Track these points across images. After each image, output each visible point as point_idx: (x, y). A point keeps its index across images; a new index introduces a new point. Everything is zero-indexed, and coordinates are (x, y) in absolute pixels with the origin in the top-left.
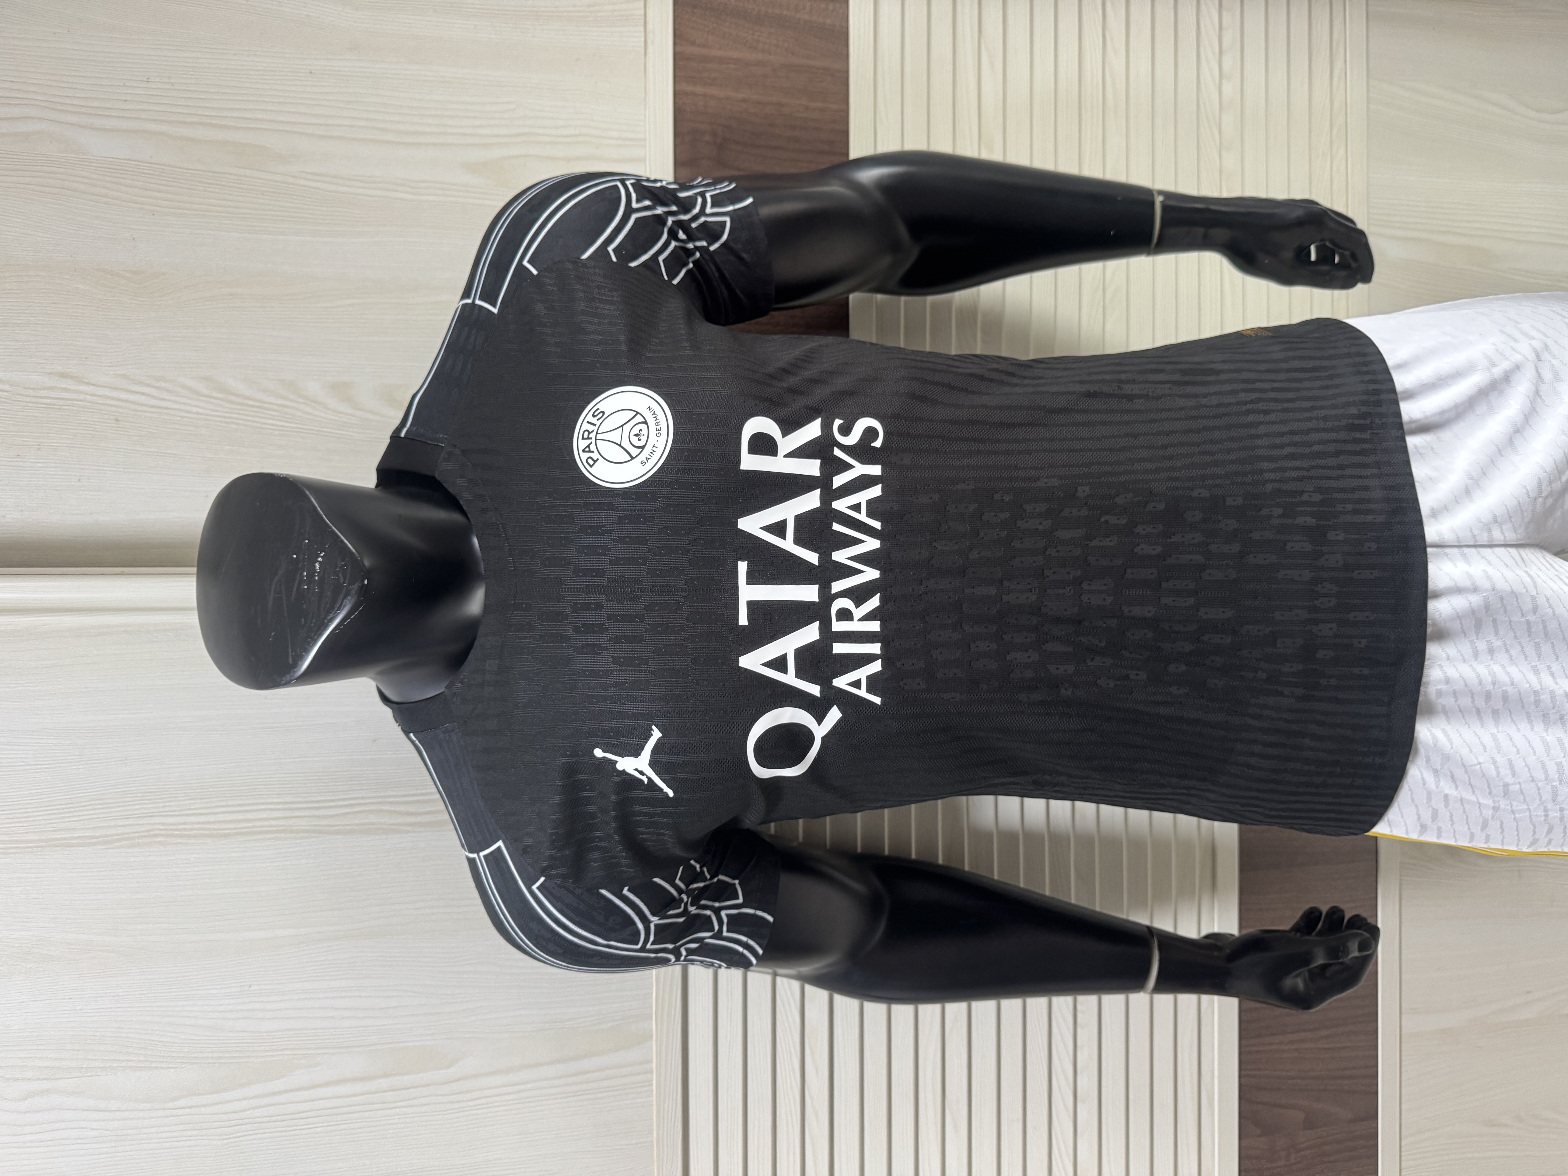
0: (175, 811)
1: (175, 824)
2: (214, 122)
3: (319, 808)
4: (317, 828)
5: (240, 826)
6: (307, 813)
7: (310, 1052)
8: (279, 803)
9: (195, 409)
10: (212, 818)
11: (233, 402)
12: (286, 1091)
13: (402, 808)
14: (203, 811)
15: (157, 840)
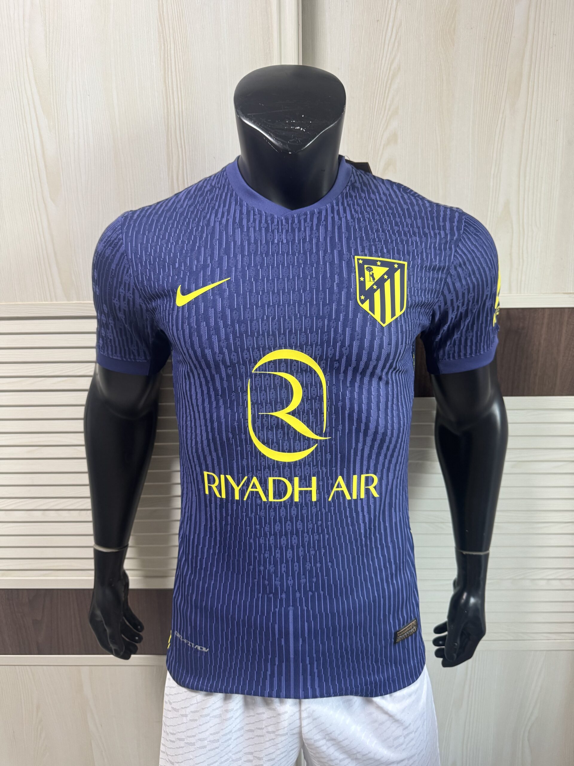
0: (177, 55)
1: (170, 55)
2: (532, 70)
4: (170, 129)
5: (170, 88)
6: (177, 124)
7: (57, 127)
8: (182, 110)
9: (383, 62)
10: (174, 74)
11: (387, 82)
12: (36, 115)
13: (180, 172)
14: (177, 70)
15: (162, 45)
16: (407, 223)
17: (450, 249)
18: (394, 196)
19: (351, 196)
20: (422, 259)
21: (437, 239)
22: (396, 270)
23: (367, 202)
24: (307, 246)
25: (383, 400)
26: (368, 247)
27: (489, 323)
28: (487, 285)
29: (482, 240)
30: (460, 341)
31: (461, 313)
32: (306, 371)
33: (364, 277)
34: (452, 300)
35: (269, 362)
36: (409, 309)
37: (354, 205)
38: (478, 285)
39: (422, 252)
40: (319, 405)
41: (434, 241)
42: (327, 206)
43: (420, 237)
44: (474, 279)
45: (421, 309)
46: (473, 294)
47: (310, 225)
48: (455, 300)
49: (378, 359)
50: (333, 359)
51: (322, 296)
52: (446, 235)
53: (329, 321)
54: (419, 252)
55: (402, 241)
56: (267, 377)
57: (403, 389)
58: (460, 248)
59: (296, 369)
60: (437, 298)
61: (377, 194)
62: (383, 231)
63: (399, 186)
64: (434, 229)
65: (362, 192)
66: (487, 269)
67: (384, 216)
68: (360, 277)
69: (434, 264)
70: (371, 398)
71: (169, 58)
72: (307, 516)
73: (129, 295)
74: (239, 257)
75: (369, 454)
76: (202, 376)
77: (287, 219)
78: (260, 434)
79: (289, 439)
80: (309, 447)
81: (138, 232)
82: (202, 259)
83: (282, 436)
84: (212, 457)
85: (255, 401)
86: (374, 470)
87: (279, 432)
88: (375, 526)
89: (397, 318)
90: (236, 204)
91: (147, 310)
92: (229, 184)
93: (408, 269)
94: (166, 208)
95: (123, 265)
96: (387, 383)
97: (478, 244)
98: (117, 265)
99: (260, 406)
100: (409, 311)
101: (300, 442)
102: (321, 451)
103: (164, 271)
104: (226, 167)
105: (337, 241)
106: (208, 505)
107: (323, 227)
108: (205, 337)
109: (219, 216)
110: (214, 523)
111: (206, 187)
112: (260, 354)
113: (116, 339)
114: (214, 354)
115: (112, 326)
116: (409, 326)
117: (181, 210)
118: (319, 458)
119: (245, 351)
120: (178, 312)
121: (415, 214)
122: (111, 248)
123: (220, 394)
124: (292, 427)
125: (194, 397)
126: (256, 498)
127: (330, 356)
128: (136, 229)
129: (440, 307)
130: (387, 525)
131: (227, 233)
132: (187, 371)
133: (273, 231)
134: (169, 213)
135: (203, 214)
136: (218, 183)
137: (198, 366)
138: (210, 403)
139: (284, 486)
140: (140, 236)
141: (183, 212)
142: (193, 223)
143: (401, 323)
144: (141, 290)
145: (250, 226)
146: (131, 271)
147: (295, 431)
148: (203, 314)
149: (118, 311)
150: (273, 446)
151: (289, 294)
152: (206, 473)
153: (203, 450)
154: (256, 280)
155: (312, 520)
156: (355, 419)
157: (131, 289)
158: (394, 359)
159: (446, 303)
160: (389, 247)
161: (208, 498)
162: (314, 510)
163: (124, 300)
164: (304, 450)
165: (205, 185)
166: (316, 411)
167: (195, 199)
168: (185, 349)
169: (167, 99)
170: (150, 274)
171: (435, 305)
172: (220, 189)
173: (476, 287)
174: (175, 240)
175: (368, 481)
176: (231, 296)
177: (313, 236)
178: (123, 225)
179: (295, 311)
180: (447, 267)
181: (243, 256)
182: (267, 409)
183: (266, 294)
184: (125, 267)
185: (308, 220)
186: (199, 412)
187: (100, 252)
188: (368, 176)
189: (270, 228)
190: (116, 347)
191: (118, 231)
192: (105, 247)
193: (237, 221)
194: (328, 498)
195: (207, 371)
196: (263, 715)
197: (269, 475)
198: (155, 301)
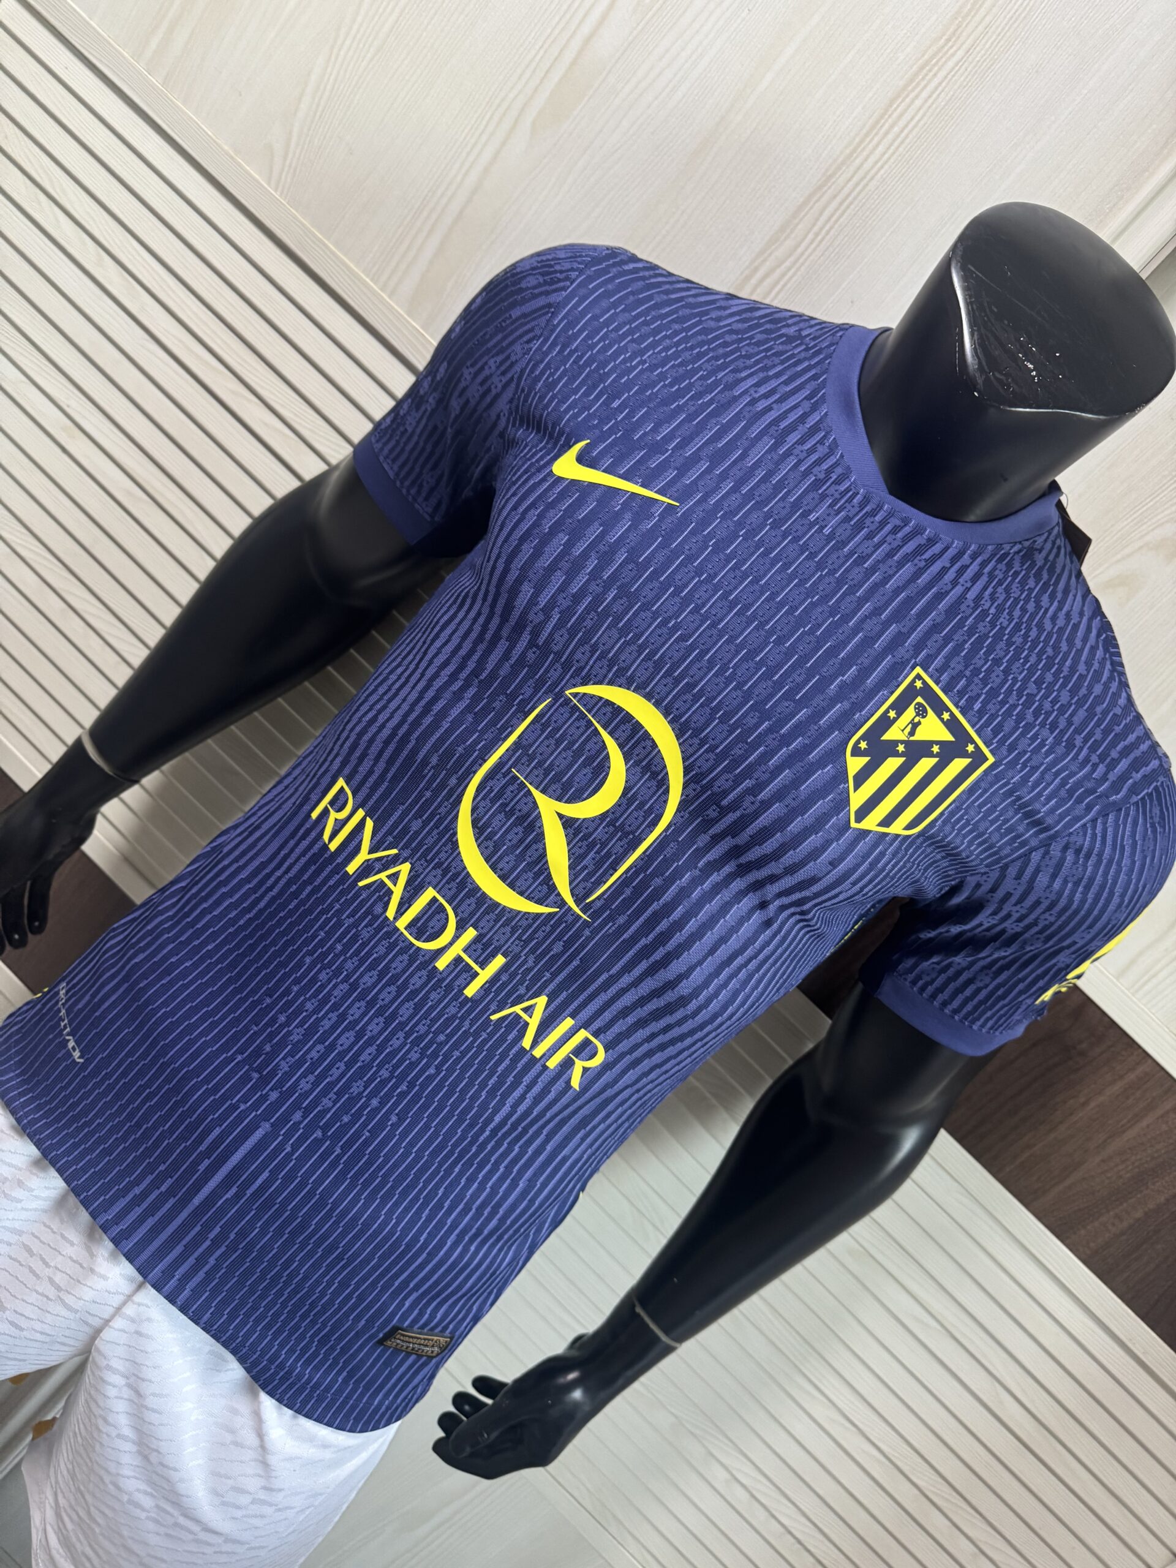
0: (954, 75)
1: (943, 65)
3: (841, 204)
4: (826, 188)
5: (890, 121)
6: (846, 191)
8: (876, 173)
15: (945, 38)
16: (1058, 696)
17: (1089, 808)
18: (1080, 634)
19: (1009, 566)
20: (1025, 780)
21: (1081, 770)
22: (965, 755)
23: (1027, 600)
24: (856, 574)
25: (734, 943)
26: (954, 673)
27: (1034, 989)
28: (1090, 927)
29: (1155, 845)
30: (959, 973)
31: (1004, 931)
32: (654, 775)
33: (899, 714)
34: (1009, 895)
35: (608, 703)
36: (921, 839)
37: (1000, 583)
38: (1076, 912)
39: (1038, 768)
40: (622, 850)
41: (1073, 768)
42: (953, 543)
43: (1057, 741)
44: (1078, 896)
45: (943, 858)
46: (1052, 919)
47: (895, 544)
48: (1013, 900)
49: (791, 870)
50: (715, 799)
51: (799, 680)
52: (1104, 778)
53: (769, 730)
54: (1033, 763)
55: (1021, 717)
56: (583, 723)
57: (786, 960)
58: (1105, 823)
59: (641, 756)
60: (987, 866)
61: (1056, 604)
62: (1007, 672)
63: (1106, 627)
64: (1093, 749)
65: (1035, 576)
66: (1116, 900)
67: (1031, 649)
68: (892, 707)
69: (1037, 806)
70: (718, 922)
71: (936, 68)
72: (432, 1008)
73: (498, 382)
74: (728, 485)
75: (627, 1008)
76: (481, 620)
77: (866, 500)
78: (482, 804)
79: (521, 858)
80: (539, 902)
81: (608, 294)
82: (666, 431)
83: (515, 841)
84: (374, 765)
85: (525, 743)
86: (611, 1042)
87: (515, 830)
88: (525, 1130)
89: (886, 835)
90: (808, 398)
91: (502, 435)
92: (829, 356)
93: (986, 772)
94: (691, 300)
95: (533, 324)
96: (768, 923)
97: (1143, 845)
98: (524, 316)
99: (525, 759)
100: (919, 841)
101: (535, 879)
102: (554, 928)
103: (587, 394)
104: (852, 326)
105: (912, 612)
106: (297, 838)
107: (913, 569)
108: (545, 561)
109: (763, 390)
110: (278, 873)
111: (788, 326)
112: (605, 676)
113: (415, 438)
114: (533, 601)
115: (426, 410)
116: (894, 867)
117: (712, 324)
118: (540, 934)
119: (587, 647)
120: (544, 480)
121: (1086, 697)
122: (541, 280)
123: (482, 678)
124: (544, 844)
125: (438, 644)
126: (380, 898)
127: (715, 789)
128: (610, 287)
129: (978, 885)
130: (549, 1148)
131: (745, 429)
132: (468, 592)
133: (823, 497)
134: (687, 311)
135: (740, 364)
136: (814, 339)
137: (490, 598)
138: (453, 677)
139: (442, 923)
140: (604, 304)
141: (712, 330)
142: (708, 361)
143: (886, 850)
144: (523, 391)
145: (796, 452)
146: (535, 345)
147: (543, 855)
148: (578, 521)
149: (456, 393)
150: (486, 844)
151: (748, 625)
152: (341, 783)
153: (371, 741)
154: (717, 549)
155: (434, 1021)
156: (658, 930)
157: (509, 375)
158: (817, 895)
159: (993, 890)
160: (990, 706)
161: (307, 825)
162: (452, 1010)
163: (482, 384)
164: (528, 898)
165: (790, 322)
166: (608, 855)
167: (751, 328)
168: (496, 551)
169: (867, 135)
170: (560, 378)
171: (972, 875)
172: (807, 349)
173: (1070, 911)
174: (654, 362)
175: (584, 1050)
176: (651, 535)
177: (883, 568)
178: (597, 261)
179: (730, 661)
180: (1052, 832)
181: (735, 489)
182: (532, 776)
183: (709, 587)
184: (531, 330)
185: (900, 535)
186: (423, 675)
187: (518, 270)
188: (1072, 562)
189: (824, 487)
190: (403, 450)
191: (579, 263)
192: (533, 269)
193: (783, 425)
194: (494, 1013)
195: (496, 621)
196: (68, 1245)
197: (435, 883)
198: (527, 429)
